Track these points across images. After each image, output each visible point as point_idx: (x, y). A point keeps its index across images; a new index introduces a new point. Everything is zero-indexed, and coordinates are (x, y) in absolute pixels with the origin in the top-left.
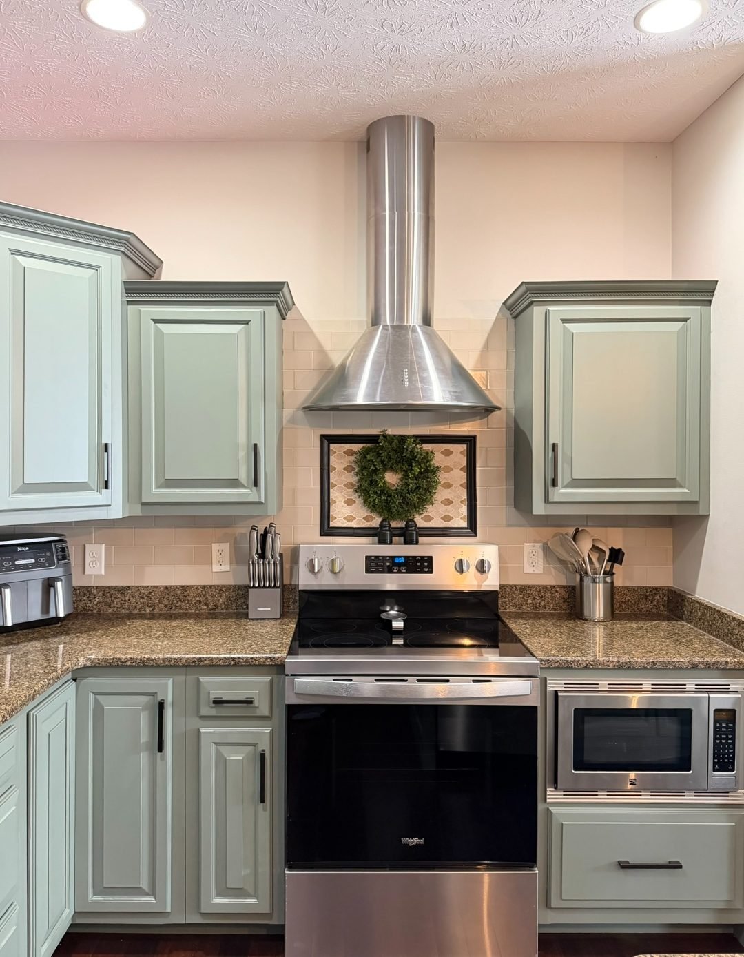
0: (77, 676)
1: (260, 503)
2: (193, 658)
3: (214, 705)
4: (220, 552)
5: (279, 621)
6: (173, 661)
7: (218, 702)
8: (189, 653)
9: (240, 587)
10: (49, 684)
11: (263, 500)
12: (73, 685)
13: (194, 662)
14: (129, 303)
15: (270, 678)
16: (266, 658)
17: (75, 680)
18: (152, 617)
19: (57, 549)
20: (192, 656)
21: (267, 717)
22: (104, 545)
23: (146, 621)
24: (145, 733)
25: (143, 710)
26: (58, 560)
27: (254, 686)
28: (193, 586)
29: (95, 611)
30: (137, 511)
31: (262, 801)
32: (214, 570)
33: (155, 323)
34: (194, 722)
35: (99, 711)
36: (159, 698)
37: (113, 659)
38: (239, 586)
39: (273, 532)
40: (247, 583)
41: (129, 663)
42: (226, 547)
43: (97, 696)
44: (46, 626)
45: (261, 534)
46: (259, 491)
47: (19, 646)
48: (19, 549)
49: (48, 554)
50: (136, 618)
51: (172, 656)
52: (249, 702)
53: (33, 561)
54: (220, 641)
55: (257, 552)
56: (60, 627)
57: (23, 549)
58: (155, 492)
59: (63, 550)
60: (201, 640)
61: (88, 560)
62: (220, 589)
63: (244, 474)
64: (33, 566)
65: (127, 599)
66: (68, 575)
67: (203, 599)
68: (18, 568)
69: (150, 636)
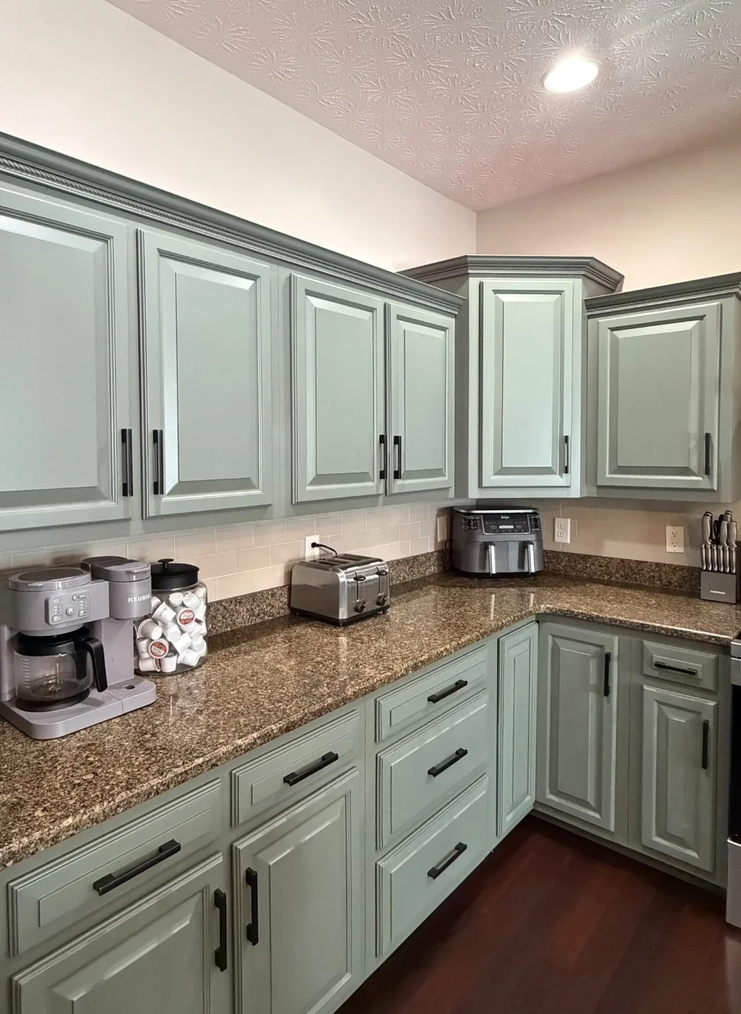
0: (540, 619)
1: (713, 490)
2: (636, 623)
3: (656, 668)
4: (675, 534)
5: (734, 606)
6: (618, 622)
7: (660, 666)
8: (634, 618)
9: (693, 569)
10: (514, 620)
11: (715, 488)
12: (536, 626)
13: (638, 626)
14: (589, 317)
15: (715, 656)
16: (711, 637)
17: (538, 622)
18: (608, 583)
19: (531, 519)
20: (636, 621)
21: (711, 691)
22: (569, 520)
23: (602, 586)
24: (593, 677)
25: (592, 657)
26: (531, 528)
27: (699, 660)
28: (647, 562)
29: (562, 572)
30: (593, 493)
31: (705, 766)
32: (668, 551)
33: (612, 331)
34: (638, 679)
35: (556, 650)
36: (607, 651)
37: (568, 611)
38: (693, 567)
39: (729, 520)
40: (701, 566)
41: (580, 617)
42: (680, 530)
43: (556, 639)
44: (520, 578)
45: (716, 521)
46: (711, 479)
47: (500, 589)
48: (502, 517)
49: (524, 522)
50: (595, 582)
51: (618, 618)
52: (692, 673)
53: (512, 527)
54: (666, 613)
55: (711, 537)
56: (532, 580)
57: (505, 517)
58: (609, 477)
59: (536, 520)
60: (648, 609)
61: (557, 530)
62: (674, 569)
63: (694, 462)
64: (513, 531)
65: (588, 565)
66: (540, 541)
67: (656, 575)
68: (501, 531)
69: (603, 599)
